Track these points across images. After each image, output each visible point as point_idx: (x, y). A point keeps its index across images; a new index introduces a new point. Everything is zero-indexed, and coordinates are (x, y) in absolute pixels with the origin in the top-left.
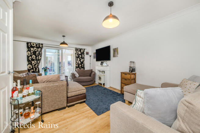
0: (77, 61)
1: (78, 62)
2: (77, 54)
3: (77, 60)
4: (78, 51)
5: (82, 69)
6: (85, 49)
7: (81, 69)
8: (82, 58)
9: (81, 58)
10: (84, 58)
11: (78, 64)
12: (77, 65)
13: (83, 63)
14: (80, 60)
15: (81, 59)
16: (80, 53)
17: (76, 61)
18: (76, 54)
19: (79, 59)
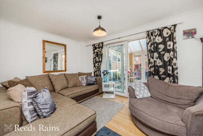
0: (152, 60)
1: (155, 62)
2: (152, 44)
3: (153, 58)
4: (152, 38)
5: (167, 80)
6: (175, 26)
7: (164, 79)
8: (169, 51)
9: (163, 53)
10: (174, 50)
11: (154, 66)
12: (153, 69)
13: (170, 65)
14: (161, 57)
15: (163, 55)
16: (159, 39)
17: (149, 60)
18: (148, 44)
19: (156, 55)
